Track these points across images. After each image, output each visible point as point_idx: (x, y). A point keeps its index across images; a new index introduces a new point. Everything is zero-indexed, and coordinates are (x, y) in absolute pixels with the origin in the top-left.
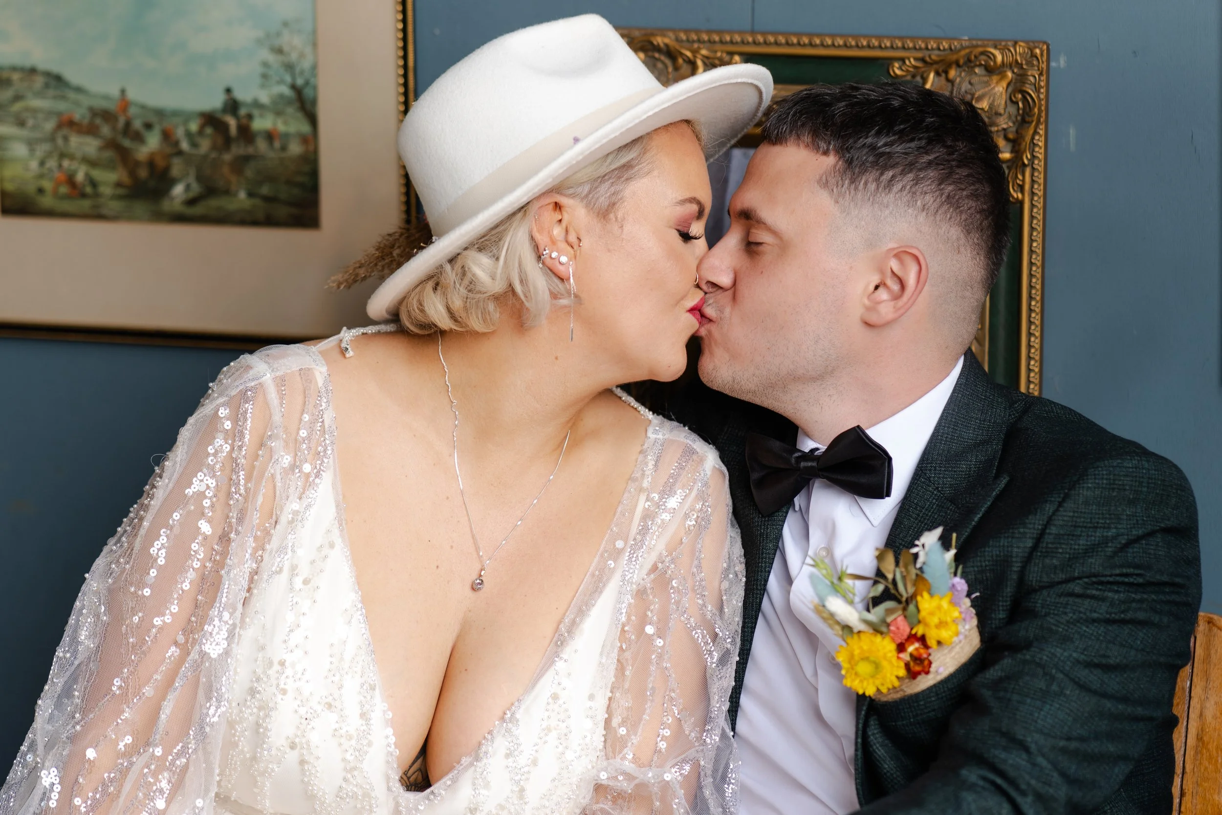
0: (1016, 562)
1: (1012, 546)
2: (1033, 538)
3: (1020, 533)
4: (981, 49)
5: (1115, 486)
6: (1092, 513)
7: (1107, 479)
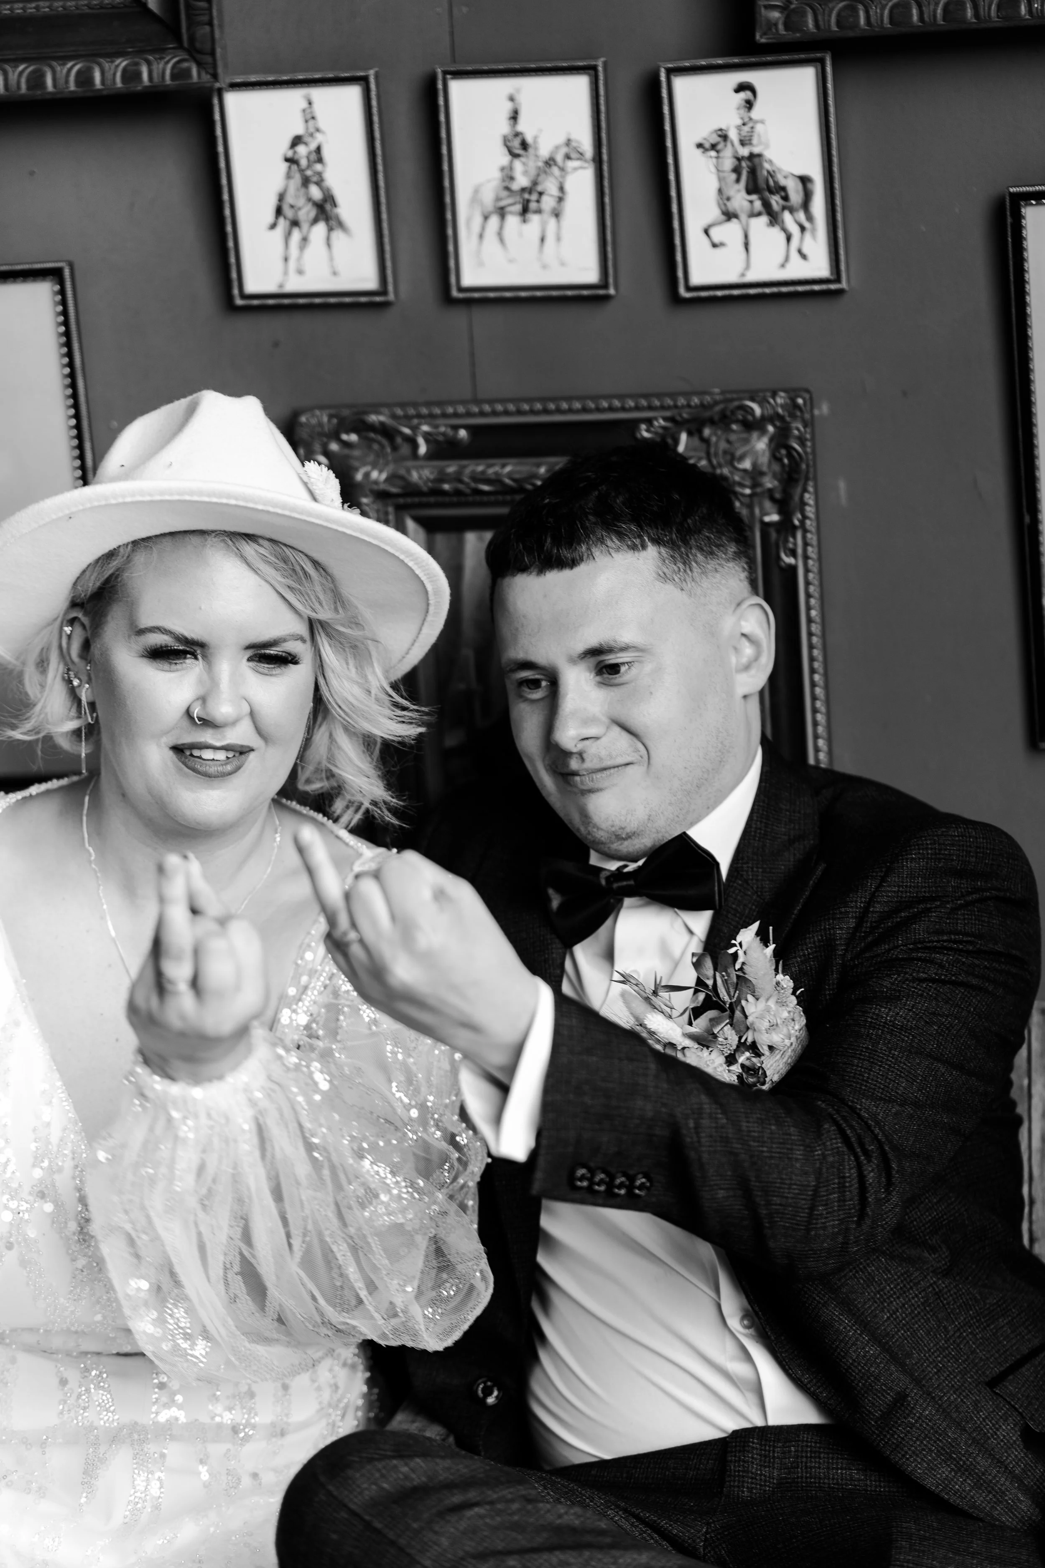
0: (841, 945)
1: (833, 928)
2: (856, 917)
3: (841, 913)
4: (736, 403)
5: (942, 856)
6: (918, 887)
7: (931, 849)
